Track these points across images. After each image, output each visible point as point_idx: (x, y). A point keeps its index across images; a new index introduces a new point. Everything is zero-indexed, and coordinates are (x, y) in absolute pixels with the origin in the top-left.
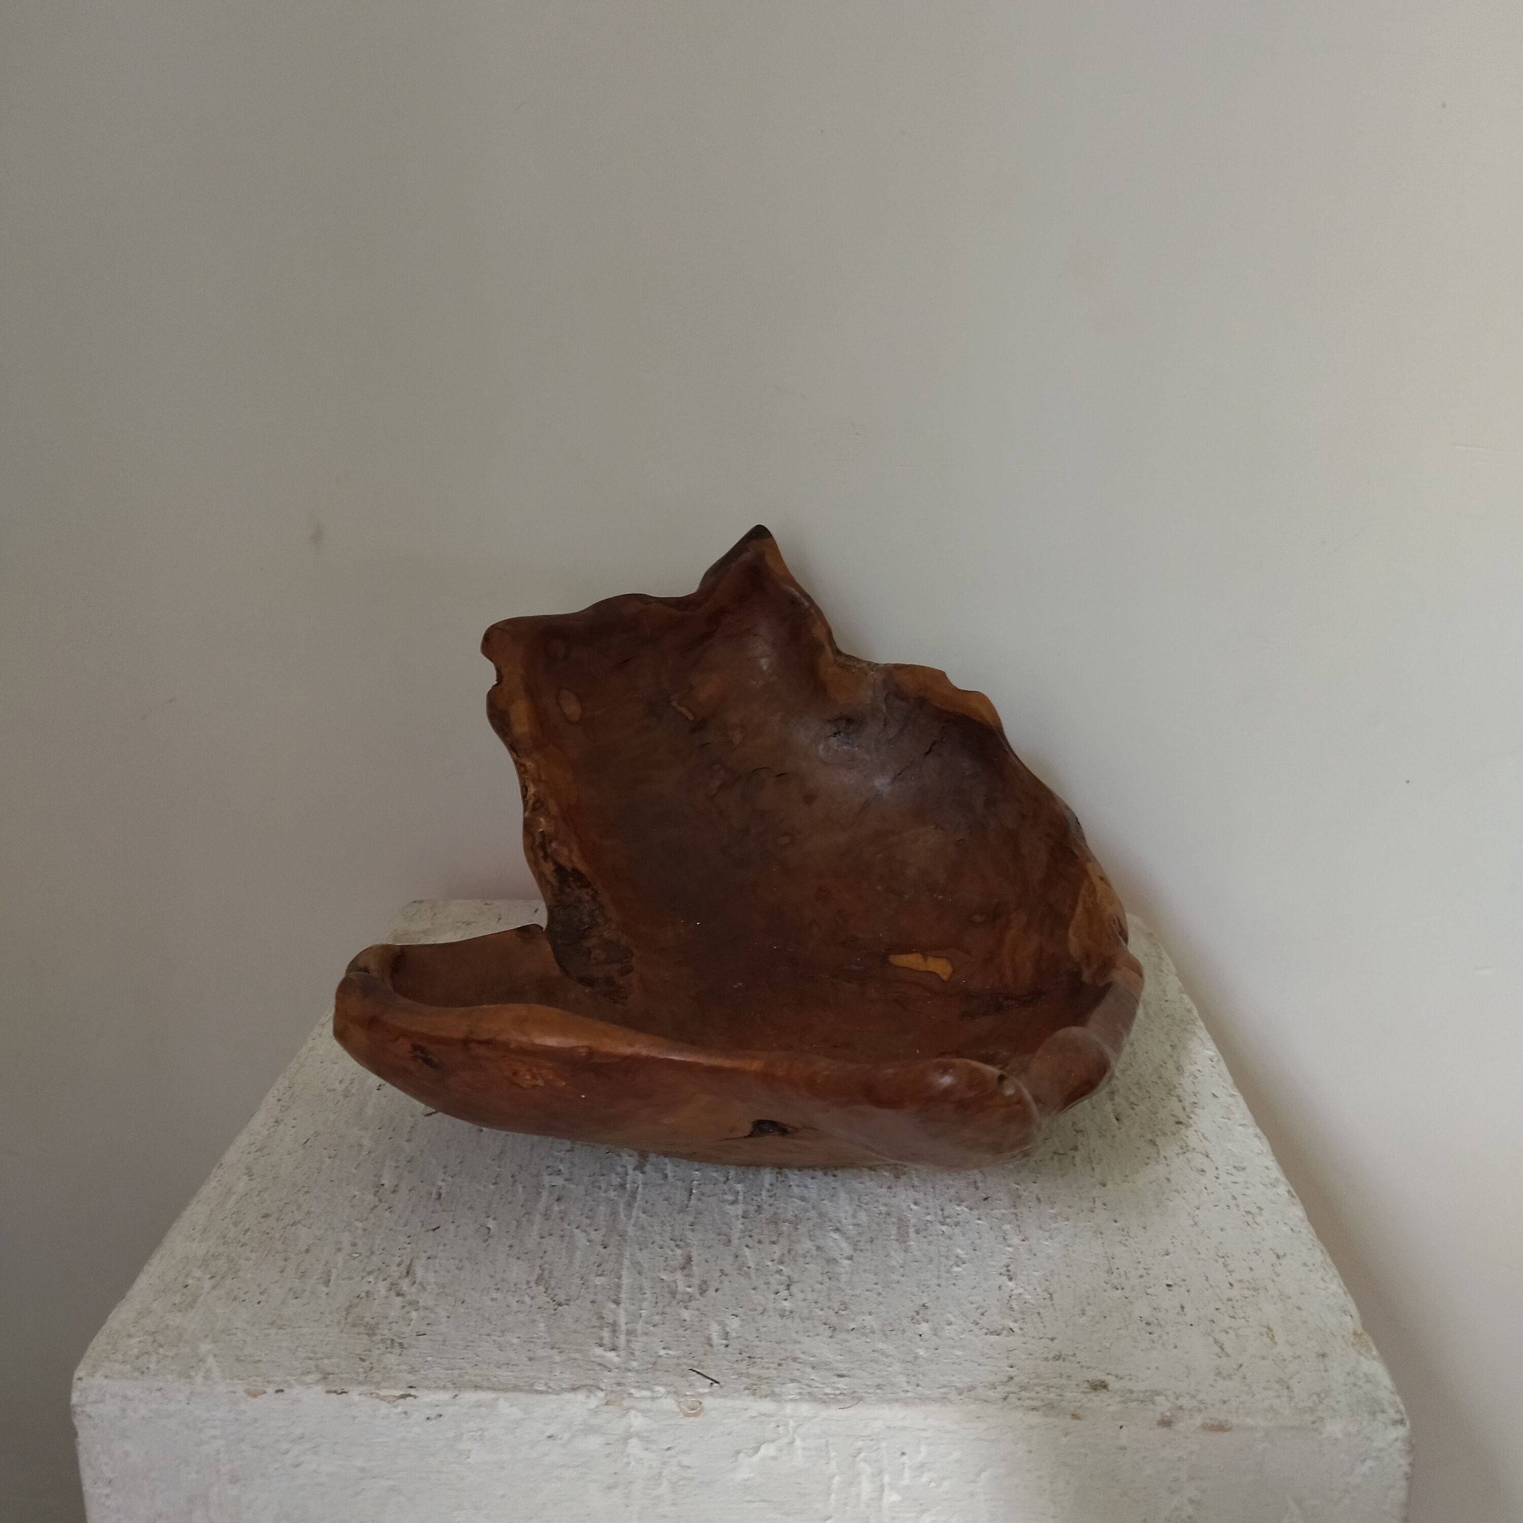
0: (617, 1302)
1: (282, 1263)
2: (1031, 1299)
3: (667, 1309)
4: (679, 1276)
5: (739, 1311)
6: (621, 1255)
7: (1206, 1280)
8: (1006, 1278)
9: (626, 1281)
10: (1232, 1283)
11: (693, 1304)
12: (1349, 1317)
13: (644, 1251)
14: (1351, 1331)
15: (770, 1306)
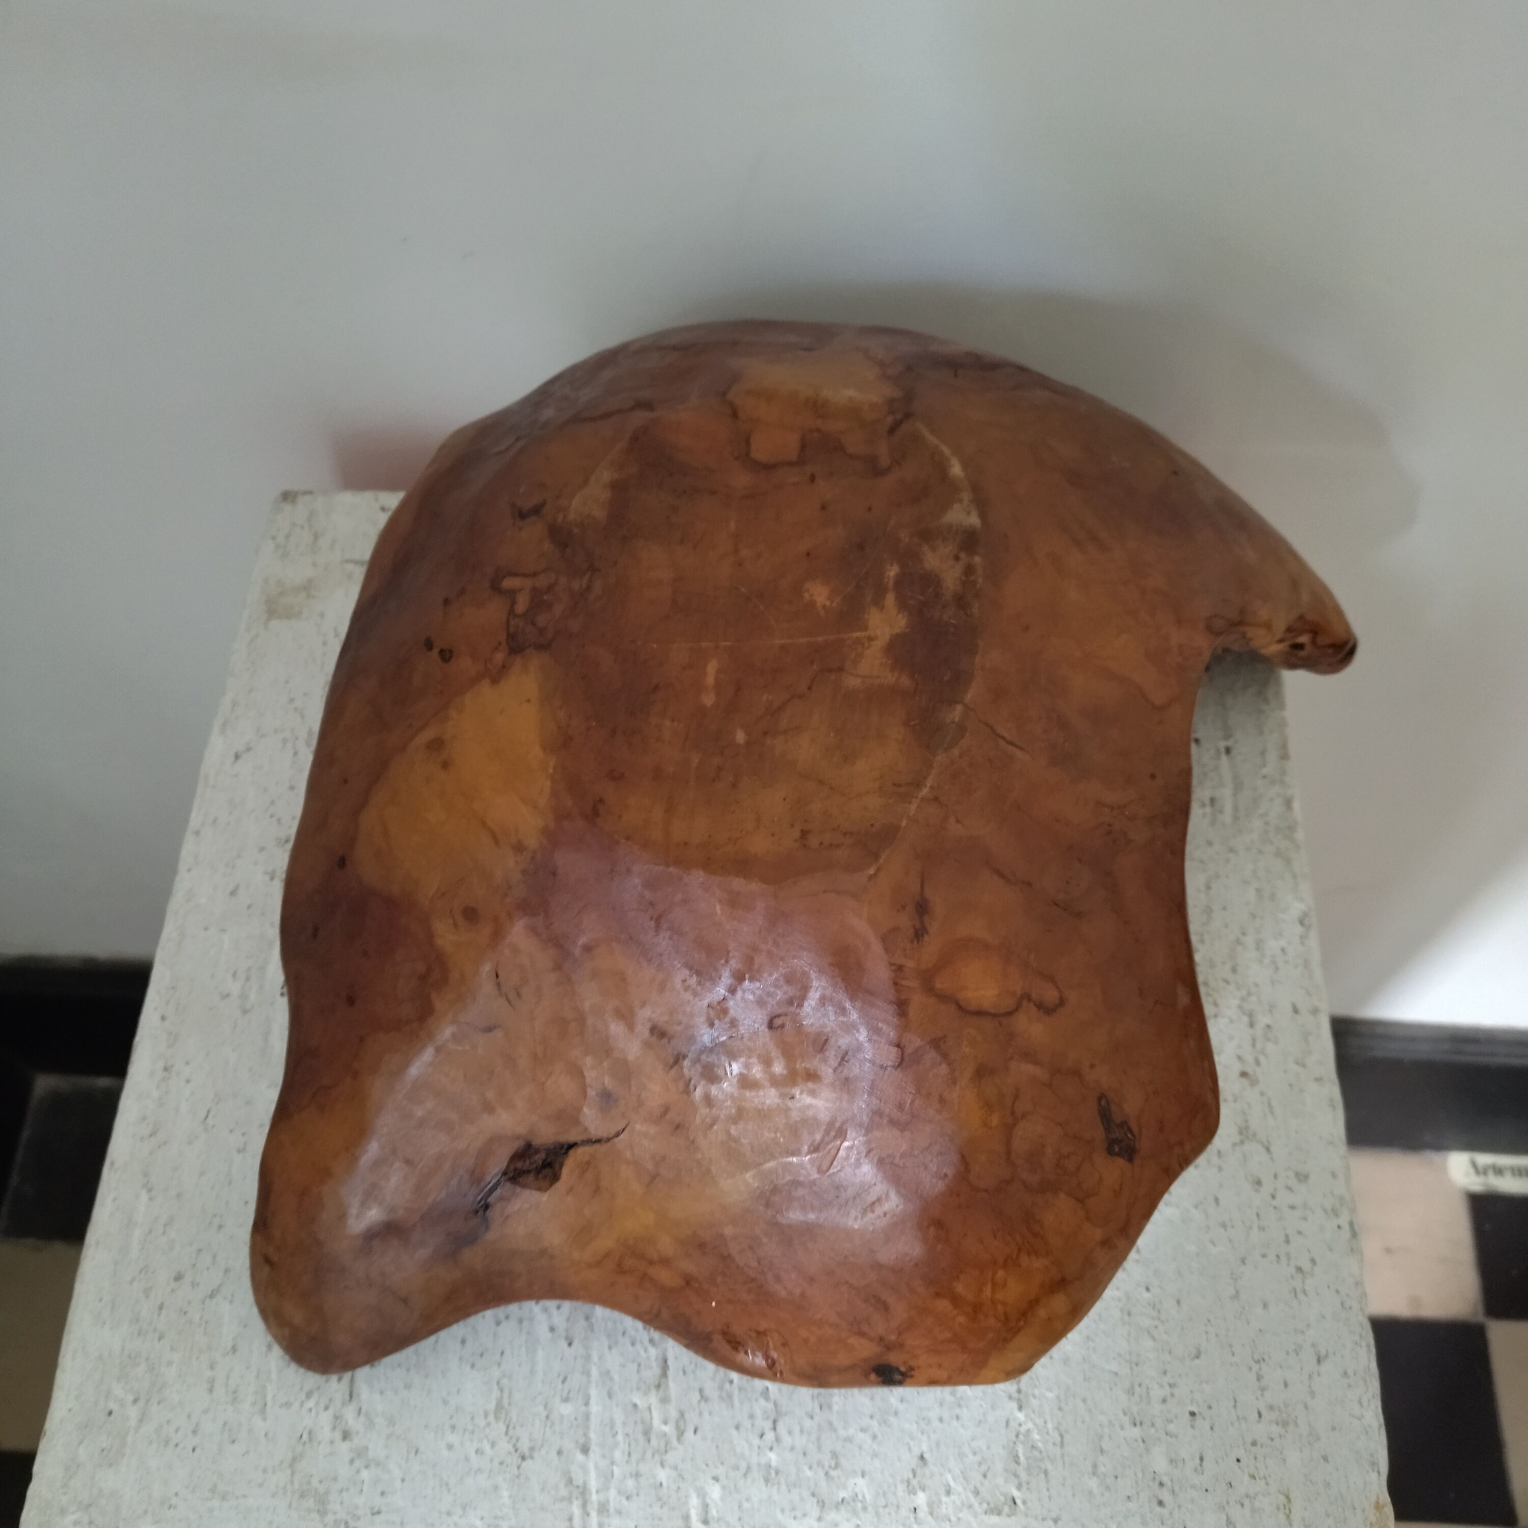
0: (585, 1450)
1: (209, 1373)
2: (1040, 1441)
3: (642, 1468)
4: (653, 1399)
5: (721, 1471)
6: (588, 1358)
7: (1234, 1407)
8: (1014, 1405)
9: (595, 1408)
10: (1262, 1413)
11: (670, 1458)
12: (1376, 1474)
13: (614, 1350)
14: (1373, 1499)
15: (754, 1460)
